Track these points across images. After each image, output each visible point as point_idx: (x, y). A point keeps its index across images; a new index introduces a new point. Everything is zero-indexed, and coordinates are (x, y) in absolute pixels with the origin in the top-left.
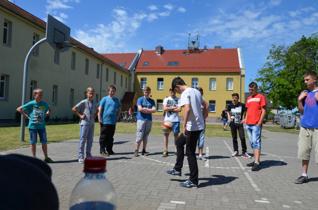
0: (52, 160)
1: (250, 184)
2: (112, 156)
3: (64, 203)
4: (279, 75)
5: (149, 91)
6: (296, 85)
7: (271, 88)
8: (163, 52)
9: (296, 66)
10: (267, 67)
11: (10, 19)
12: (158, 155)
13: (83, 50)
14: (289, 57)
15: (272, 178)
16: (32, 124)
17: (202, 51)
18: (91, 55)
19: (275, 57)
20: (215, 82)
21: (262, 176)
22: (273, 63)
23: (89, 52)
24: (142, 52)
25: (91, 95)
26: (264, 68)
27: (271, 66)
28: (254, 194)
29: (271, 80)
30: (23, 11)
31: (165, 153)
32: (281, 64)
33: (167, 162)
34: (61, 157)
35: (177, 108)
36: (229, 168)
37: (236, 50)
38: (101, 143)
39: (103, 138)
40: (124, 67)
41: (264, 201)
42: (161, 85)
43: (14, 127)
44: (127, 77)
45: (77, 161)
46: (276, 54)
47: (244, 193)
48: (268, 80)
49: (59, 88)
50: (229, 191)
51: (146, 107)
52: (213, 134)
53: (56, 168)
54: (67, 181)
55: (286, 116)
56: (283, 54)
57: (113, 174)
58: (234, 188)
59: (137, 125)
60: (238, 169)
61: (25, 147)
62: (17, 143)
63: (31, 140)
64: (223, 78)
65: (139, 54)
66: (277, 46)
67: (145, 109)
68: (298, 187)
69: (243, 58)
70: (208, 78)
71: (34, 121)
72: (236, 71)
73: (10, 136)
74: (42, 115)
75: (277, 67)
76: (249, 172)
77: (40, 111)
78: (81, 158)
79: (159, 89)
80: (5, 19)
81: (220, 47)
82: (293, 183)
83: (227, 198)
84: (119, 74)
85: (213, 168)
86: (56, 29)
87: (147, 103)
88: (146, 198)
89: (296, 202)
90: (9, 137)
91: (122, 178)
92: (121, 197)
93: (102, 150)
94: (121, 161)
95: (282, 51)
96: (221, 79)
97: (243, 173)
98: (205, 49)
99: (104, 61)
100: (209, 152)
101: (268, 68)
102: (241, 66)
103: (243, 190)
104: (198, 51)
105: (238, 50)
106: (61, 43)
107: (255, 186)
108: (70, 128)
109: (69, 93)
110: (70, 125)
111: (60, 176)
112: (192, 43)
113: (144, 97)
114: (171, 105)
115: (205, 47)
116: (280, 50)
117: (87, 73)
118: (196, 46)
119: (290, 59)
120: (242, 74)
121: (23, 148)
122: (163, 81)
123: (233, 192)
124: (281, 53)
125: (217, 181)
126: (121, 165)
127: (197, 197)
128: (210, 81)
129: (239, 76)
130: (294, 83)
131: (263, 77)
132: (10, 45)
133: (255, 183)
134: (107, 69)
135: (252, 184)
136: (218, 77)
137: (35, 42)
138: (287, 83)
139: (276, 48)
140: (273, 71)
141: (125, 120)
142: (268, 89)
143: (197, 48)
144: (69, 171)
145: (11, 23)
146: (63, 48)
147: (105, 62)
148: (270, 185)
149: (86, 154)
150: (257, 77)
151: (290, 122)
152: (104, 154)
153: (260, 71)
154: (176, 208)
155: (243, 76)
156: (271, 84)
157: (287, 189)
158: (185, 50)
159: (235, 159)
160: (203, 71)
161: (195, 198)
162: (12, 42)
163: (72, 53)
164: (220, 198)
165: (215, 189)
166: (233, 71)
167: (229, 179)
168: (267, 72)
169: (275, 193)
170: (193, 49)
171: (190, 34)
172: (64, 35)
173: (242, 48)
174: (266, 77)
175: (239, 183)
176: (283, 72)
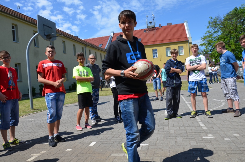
1: (199, 124)
3: (58, 153)
4: (217, 39)
6: (231, 45)
7: (212, 49)
9: (230, 31)
10: (208, 34)
11: (16, 23)
13: (70, 38)
17: (158, 29)
18: (77, 42)
19: (213, 26)
22: (212, 31)
23: (75, 39)
24: (113, 35)
26: (206, 35)
27: (211, 34)
28: (202, 132)
29: (212, 44)
30: (24, 16)
32: (218, 31)
37: (183, 25)
40: (102, 47)
41: (210, 137)
46: (214, 24)
47: (194, 132)
48: (210, 44)
50: (183, 132)
56: (219, 23)
58: (186, 129)
62: (28, 111)
64: (176, 46)
65: (111, 36)
66: (214, 18)
68: (237, 123)
69: (189, 30)
70: (164, 47)
72: (185, 40)
75: (215, 33)
80: (12, 23)
81: (171, 23)
83: (181, 137)
84: (98, 53)
86: (45, 25)
88: (119, 143)
89: (235, 135)
90: (24, 107)
92: (100, 145)
95: (217, 21)
98: (160, 27)
99: (86, 45)
101: (208, 35)
102: (188, 36)
103: (193, 130)
104: (154, 29)
105: (185, 24)
106: (49, 35)
107: (202, 125)
112: (149, 23)
115: (160, 25)
116: (216, 20)
118: (153, 25)
119: (224, 26)
120: (189, 42)
121: (33, 114)
123: (185, 132)
124: (217, 23)
125: (174, 125)
127: (157, 139)
128: (166, 50)
129: (188, 44)
130: (229, 44)
131: (205, 42)
132: (18, 42)
133: (203, 123)
134: (90, 51)
135: (201, 124)
136: (172, 46)
140: (213, 37)
142: (210, 51)
143: (154, 26)
144: (63, 128)
145: (16, 25)
146: (52, 39)
147: (87, 46)
148: (214, 124)
150: (201, 42)
153: (203, 38)
154: (141, 149)
155: (191, 43)
156: (212, 47)
157: (228, 125)
158: (145, 29)
159: (187, 106)
160: (160, 43)
161: (156, 140)
162: (19, 39)
163: (62, 42)
164: (175, 138)
165: (172, 132)
166: (182, 41)
167: (183, 122)
168: (208, 38)
169: (218, 130)
170: (151, 28)
171: (147, 17)
172: (51, 29)
173: (187, 22)
174: (208, 42)
175: (191, 125)
176: (220, 37)
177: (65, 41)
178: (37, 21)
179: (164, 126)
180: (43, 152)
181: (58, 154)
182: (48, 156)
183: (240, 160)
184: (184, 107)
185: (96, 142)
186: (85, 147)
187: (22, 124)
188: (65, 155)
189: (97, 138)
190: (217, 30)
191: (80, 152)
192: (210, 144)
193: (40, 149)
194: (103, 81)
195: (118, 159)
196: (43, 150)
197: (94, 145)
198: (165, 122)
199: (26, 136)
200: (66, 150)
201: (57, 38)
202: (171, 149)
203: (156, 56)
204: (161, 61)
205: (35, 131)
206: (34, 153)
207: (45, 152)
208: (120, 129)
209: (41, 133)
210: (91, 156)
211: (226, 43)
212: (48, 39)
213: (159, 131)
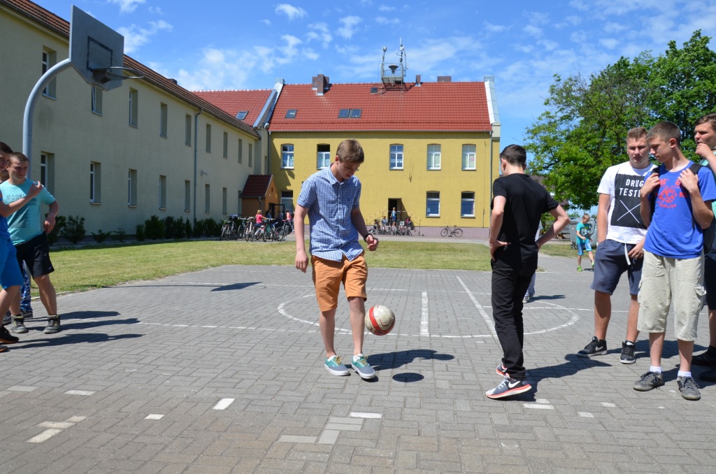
3: (121, 423)
4: (568, 138)
6: (601, 159)
7: (552, 164)
8: (327, 88)
9: (603, 120)
10: (545, 121)
13: (153, 83)
14: (588, 101)
17: (411, 87)
18: (173, 96)
19: (562, 100)
20: (438, 153)
22: (556, 113)
23: (168, 87)
24: (282, 89)
26: (540, 124)
27: (553, 120)
29: (553, 149)
32: (572, 116)
36: (470, 336)
37: (482, 86)
40: (244, 121)
41: (542, 405)
42: (326, 158)
44: (253, 142)
46: (563, 95)
48: (547, 148)
49: (103, 167)
50: (471, 387)
52: (435, 264)
54: (127, 376)
56: (578, 96)
57: (226, 357)
58: (481, 379)
60: (489, 338)
64: (455, 145)
65: (276, 93)
66: (564, 78)
68: (609, 373)
70: (423, 143)
72: (481, 130)
75: (564, 121)
81: (450, 78)
83: (468, 402)
84: (234, 137)
85: (436, 339)
86: (92, 40)
88: (299, 408)
89: (605, 404)
91: (245, 366)
92: (245, 408)
94: (242, 327)
95: (574, 88)
96: (452, 147)
98: (417, 83)
99: (200, 108)
100: (428, 303)
101: (546, 124)
102: (492, 120)
104: (402, 86)
105: (487, 84)
106: (103, 71)
108: (131, 255)
109: (126, 178)
110: (129, 248)
111: (111, 365)
112: (389, 69)
115: (418, 78)
116: (571, 85)
117: (164, 134)
118: (399, 76)
119: (590, 106)
120: (494, 135)
122: (329, 151)
123: (479, 388)
124: (573, 93)
125: (446, 366)
126: (244, 335)
127: (404, 402)
128: (428, 151)
129: (488, 141)
130: (597, 154)
131: (536, 141)
134: (208, 126)
136: (445, 143)
137: (47, 67)
139: (562, 82)
140: (557, 130)
141: (250, 236)
142: (546, 168)
143: (400, 80)
144: (131, 353)
146: (109, 82)
147: (202, 111)
150: (525, 142)
153: (531, 129)
154: (362, 428)
155: (497, 140)
156: (553, 157)
157: (587, 377)
158: (376, 84)
159: (481, 317)
160: (414, 130)
161: (402, 405)
163: (129, 91)
164: (452, 403)
165: (443, 384)
166: (475, 130)
167: (471, 361)
168: (545, 133)
169: (564, 388)
170: (392, 82)
171: (385, 51)
172: (110, 53)
173: (493, 81)
174: (542, 143)
176: (576, 131)
177: (136, 89)
178: (71, 26)
179: (422, 368)
180: (76, 419)
181: (124, 426)
182: (95, 431)
183: (619, 469)
184: (473, 317)
185: (232, 400)
186: (203, 412)
188: (145, 431)
189: (234, 387)
190: (571, 113)
191: (190, 426)
192: (544, 424)
193: (66, 409)
194: (241, 221)
195: (301, 451)
196: (76, 414)
197: (227, 409)
199: (18, 367)
200: (146, 418)
201: (124, 81)
202: (443, 432)
203: (400, 165)
204: (411, 179)
206: (49, 421)
207: (82, 418)
209: (63, 361)
210: (221, 438)
211: (590, 151)
212: (96, 83)
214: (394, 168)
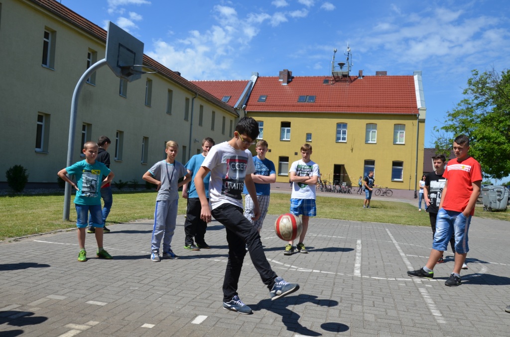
0: (110, 254)
1: (429, 309)
2: (203, 251)
3: (124, 329)
4: (483, 121)
5: (265, 147)
8: (290, 80)
10: (463, 107)
11: (54, 26)
12: (277, 252)
13: (163, 75)
14: (501, 91)
15: (465, 301)
16: (81, 197)
17: (355, 79)
18: (177, 84)
19: (478, 90)
20: (374, 130)
21: (450, 296)
22: (473, 100)
23: (173, 78)
24: (257, 80)
25: (173, 152)
26: (459, 109)
27: (470, 106)
28: (434, 330)
29: (470, 129)
30: (73, 14)
31: (288, 249)
32: (487, 103)
33: (292, 265)
34: (125, 250)
35: (310, 179)
36: (394, 279)
37: (411, 79)
38: (186, 229)
39: (190, 222)
40: (228, 103)
42: (287, 132)
43: (55, 197)
44: (233, 119)
45: (148, 257)
46: (480, 85)
47: (418, 325)
48: (465, 128)
49: (125, 135)
50: (393, 322)
51: (261, 173)
52: (369, 217)
53: (115, 267)
54: (131, 292)
55: (493, 189)
56: (492, 87)
57: (204, 282)
58: (401, 316)
59: (246, 201)
60: (409, 282)
61: (69, 231)
62: (58, 222)
63: (79, 221)
64: (389, 124)
65: (252, 83)
66: (481, 73)
67: (259, 177)
70: (363, 122)
71: (83, 192)
72: (410, 113)
73: (49, 211)
74: (96, 184)
75: (479, 107)
76: (427, 289)
77: (93, 177)
78: (155, 253)
79: (284, 139)
80: (45, 26)
81: (386, 73)
82: (503, 311)
83: (390, 334)
84: (219, 115)
85: (367, 279)
86: (122, 46)
87: (261, 168)
88: (255, 327)
90: (47, 213)
91: (217, 290)
92: (215, 324)
93: (188, 241)
94: (217, 260)
95: (489, 81)
96: (386, 126)
97: (418, 290)
98: (360, 76)
99: (196, 94)
100: (362, 249)
101: (464, 109)
102: (419, 105)
103: (416, 321)
104: (347, 79)
105: (416, 78)
106: (128, 68)
107: (436, 313)
108: (140, 200)
109: (141, 143)
110: (140, 194)
111: (120, 283)
112: (338, 65)
113: (258, 156)
114: (302, 173)
115: (361, 72)
116: (486, 79)
117: (169, 112)
118: (345, 71)
119: (502, 95)
120: (420, 117)
121: (67, 231)
122: (290, 127)
123: (399, 323)
124: (487, 85)
125: (374, 302)
126: (218, 266)
128: (367, 128)
129: (416, 122)
130: (508, 134)
131: (455, 123)
132: (52, 67)
133: (438, 308)
134: (201, 107)
135: (432, 311)
136: (380, 122)
137: (91, 63)
138: (497, 135)
139: (479, 75)
140: (473, 114)
143: (347, 74)
144: (135, 275)
145: (54, 32)
146: (132, 75)
147: (197, 96)
148: (462, 314)
149: (164, 246)
150: (446, 123)
151: (500, 200)
152: (192, 247)
153: (452, 113)
155: (423, 121)
157: (492, 321)
158: (328, 77)
159: (404, 263)
160: (356, 112)
162: (55, 63)
163: (146, 80)
165: (370, 317)
166: (405, 113)
167: (394, 300)
168: (463, 116)
169: (471, 329)
170: (340, 75)
171: (335, 52)
172: (134, 55)
173: (421, 75)
174: (461, 124)
175: (411, 308)
176: (490, 116)
178: (108, 34)
179: (353, 303)
180: (92, 323)
181: (126, 331)
182: (104, 334)
184: (397, 263)
185: (206, 317)
186: (183, 325)
187: (45, 252)
188: (140, 336)
189: (208, 307)
190: (486, 101)
191: (173, 335)
193: (86, 315)
196: (92, 319)
197: (201, 324)
198: (355, 292)
200: (142, 326)
203: (344, 139)
204: (352, 150)
205: (74, 271)
206: (73, 323)
207: (96, 323)
208: (257, 295)
209: (87, 278)
211: (502, 132)
212: (123, 76)
213: (342, 312)
214: (340, 141)
